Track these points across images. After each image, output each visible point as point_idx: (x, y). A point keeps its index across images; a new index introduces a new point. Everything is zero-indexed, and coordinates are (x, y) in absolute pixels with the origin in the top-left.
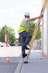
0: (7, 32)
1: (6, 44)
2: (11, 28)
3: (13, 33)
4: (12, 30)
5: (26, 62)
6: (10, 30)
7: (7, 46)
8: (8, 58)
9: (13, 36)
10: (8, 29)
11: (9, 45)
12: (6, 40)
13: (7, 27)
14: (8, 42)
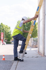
0: (3, 30)
1: (2, 42)
2: (7, 26)
3: (9, 31)
4: (9, 28)
6: (6, 28)
7: (3, 44)
8: (4, 56)
9: (9, 33)
10: (4, 27)
11: (5, 43)
12: (2, 38)
13: (3, 25)
14: (4, 40)
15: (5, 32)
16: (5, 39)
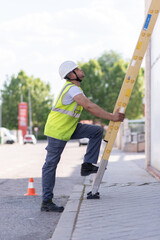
0: (27, 93)
1: (24, 134)
2: (39, 80)
3: (46, 99)
4: (45, 87)
5: (94, 193)
6: (36, 86)
7: (28, 141)
8: (32, 180)
9: (46, 106)
10: (29, 85)
11: (33, 137)
12: (22, 121)
13: (26, 78)
14: (30, 128)
15: (33, 100)
16: (31, 124)
